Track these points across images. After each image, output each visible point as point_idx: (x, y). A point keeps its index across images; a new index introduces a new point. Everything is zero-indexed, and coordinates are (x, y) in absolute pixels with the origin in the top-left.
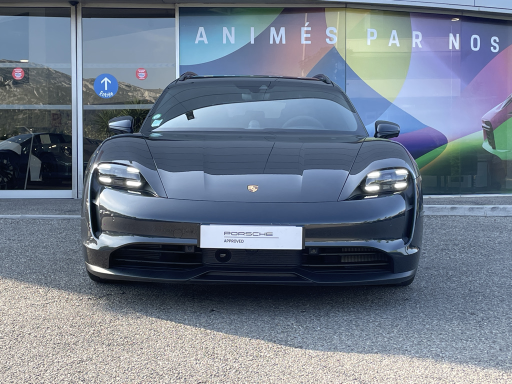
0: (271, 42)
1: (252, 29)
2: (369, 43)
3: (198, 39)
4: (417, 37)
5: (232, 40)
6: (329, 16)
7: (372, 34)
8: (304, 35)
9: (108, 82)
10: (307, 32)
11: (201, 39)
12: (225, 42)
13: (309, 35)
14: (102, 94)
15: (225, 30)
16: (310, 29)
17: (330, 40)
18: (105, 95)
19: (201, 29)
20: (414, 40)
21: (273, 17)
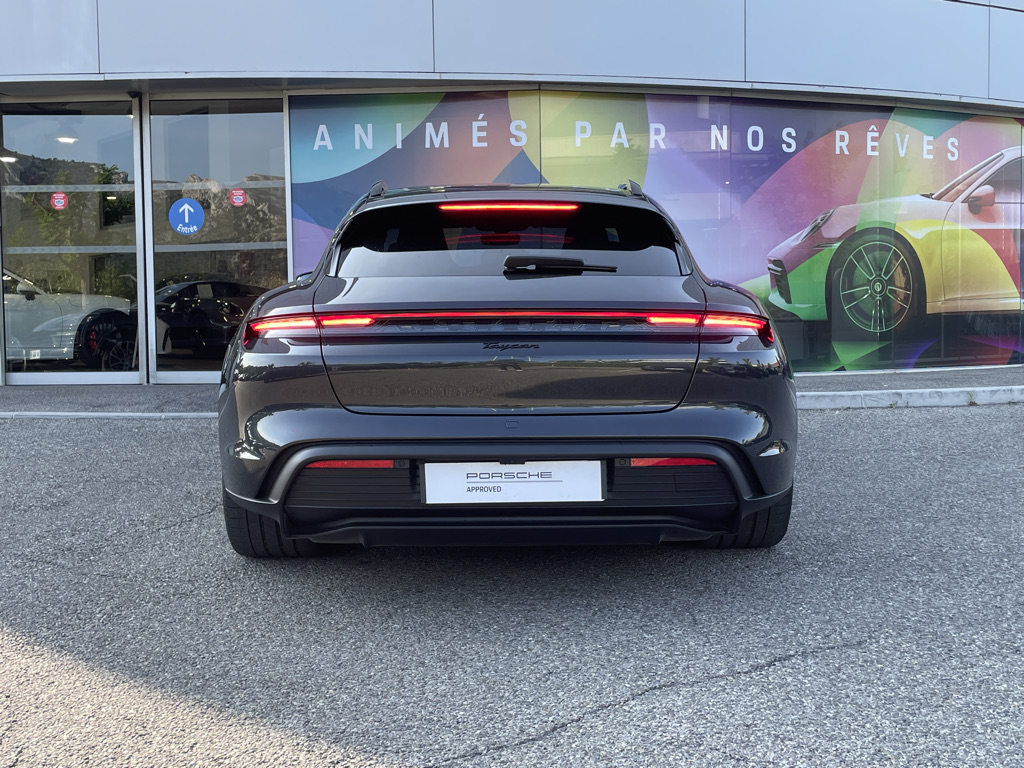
0: (428, 145)
1: (399, 126)
2: (578, 144)
3: (318, 143)
4: (658, 131)
5: (369, 144)
6: (515, 103)
7: (583, 130)
8: (476, 134)
9: (189, 211)
10: (480, 129)
11: (323, 143)
12: (357, 147)
13: (484, 134)
14: (180, 228)
15: (358, 127)
16: (485, 124)
17: (517, 140)
18: (185, 230)
19: (323, 128)
20: (653, 137)
21: (429, 108)
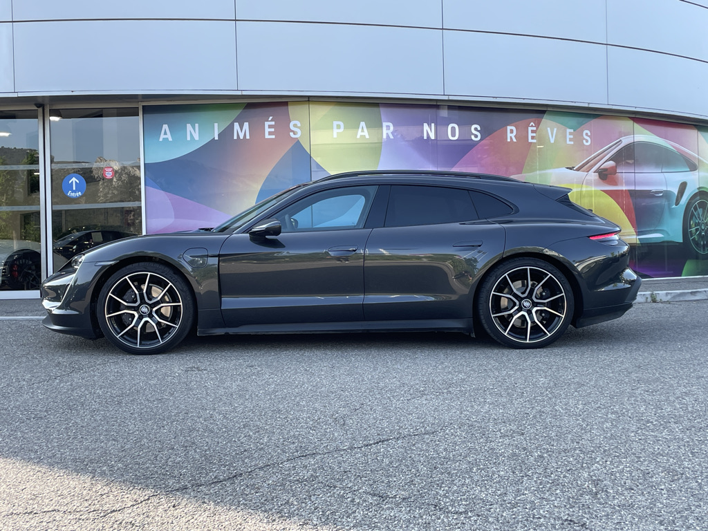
0: (235, 137)
1: (216, 125)
2: (335, 136)
3: (162, 136)
5: (196, 137)
6: (292, 110)
7: (339, 127)
8: (267, 130)
9: (76, 182)
10: (270, 127)
11: (165, 136)
12: (189, 138)
13: (273, 130)
14: (70, 194)
15: (189, 126)
16: (273, 123)
17: (294, 134)
18: (73, 195)
19: (165, 127)
20: (385, 131)
21: (236, 113)
